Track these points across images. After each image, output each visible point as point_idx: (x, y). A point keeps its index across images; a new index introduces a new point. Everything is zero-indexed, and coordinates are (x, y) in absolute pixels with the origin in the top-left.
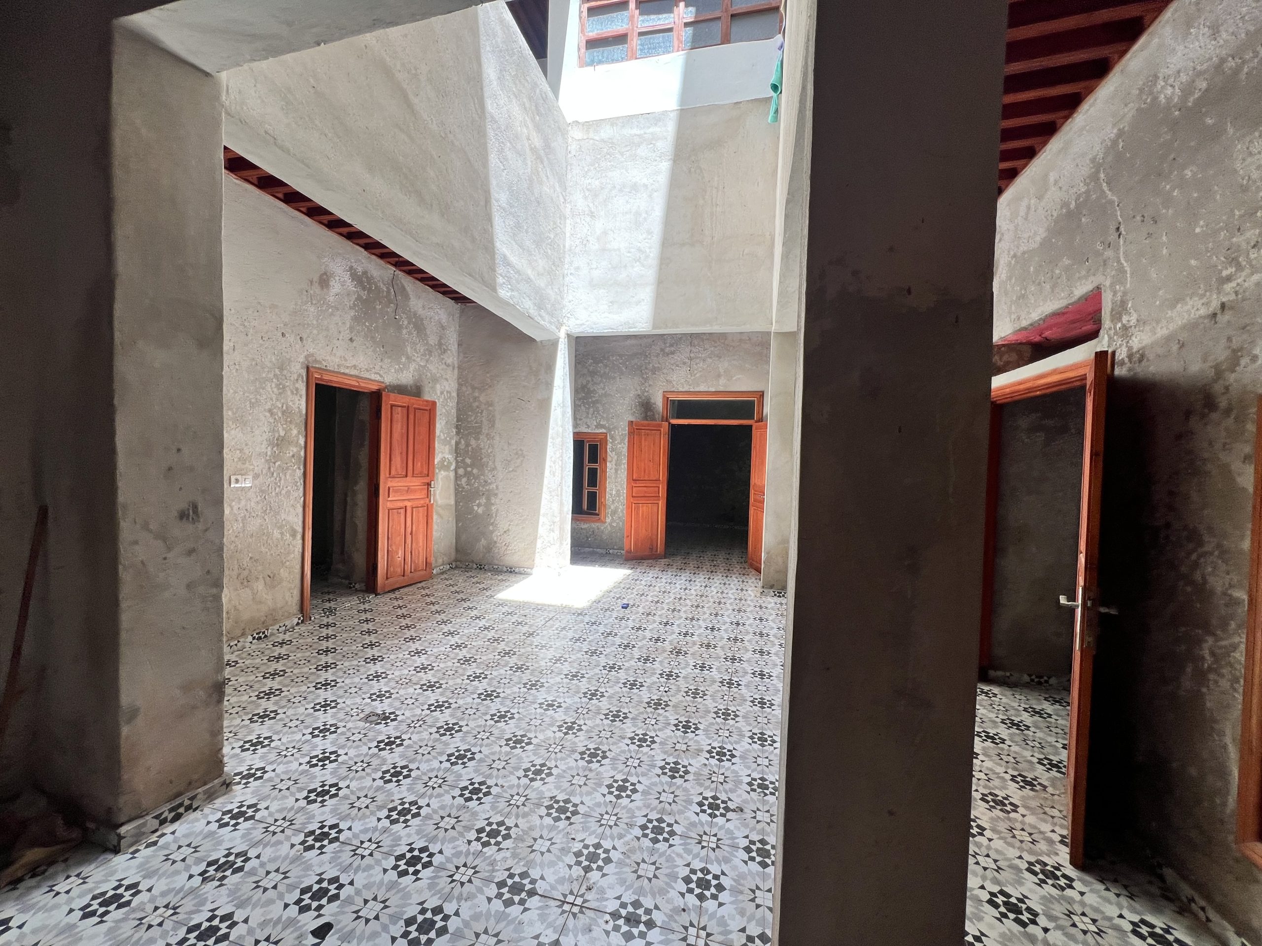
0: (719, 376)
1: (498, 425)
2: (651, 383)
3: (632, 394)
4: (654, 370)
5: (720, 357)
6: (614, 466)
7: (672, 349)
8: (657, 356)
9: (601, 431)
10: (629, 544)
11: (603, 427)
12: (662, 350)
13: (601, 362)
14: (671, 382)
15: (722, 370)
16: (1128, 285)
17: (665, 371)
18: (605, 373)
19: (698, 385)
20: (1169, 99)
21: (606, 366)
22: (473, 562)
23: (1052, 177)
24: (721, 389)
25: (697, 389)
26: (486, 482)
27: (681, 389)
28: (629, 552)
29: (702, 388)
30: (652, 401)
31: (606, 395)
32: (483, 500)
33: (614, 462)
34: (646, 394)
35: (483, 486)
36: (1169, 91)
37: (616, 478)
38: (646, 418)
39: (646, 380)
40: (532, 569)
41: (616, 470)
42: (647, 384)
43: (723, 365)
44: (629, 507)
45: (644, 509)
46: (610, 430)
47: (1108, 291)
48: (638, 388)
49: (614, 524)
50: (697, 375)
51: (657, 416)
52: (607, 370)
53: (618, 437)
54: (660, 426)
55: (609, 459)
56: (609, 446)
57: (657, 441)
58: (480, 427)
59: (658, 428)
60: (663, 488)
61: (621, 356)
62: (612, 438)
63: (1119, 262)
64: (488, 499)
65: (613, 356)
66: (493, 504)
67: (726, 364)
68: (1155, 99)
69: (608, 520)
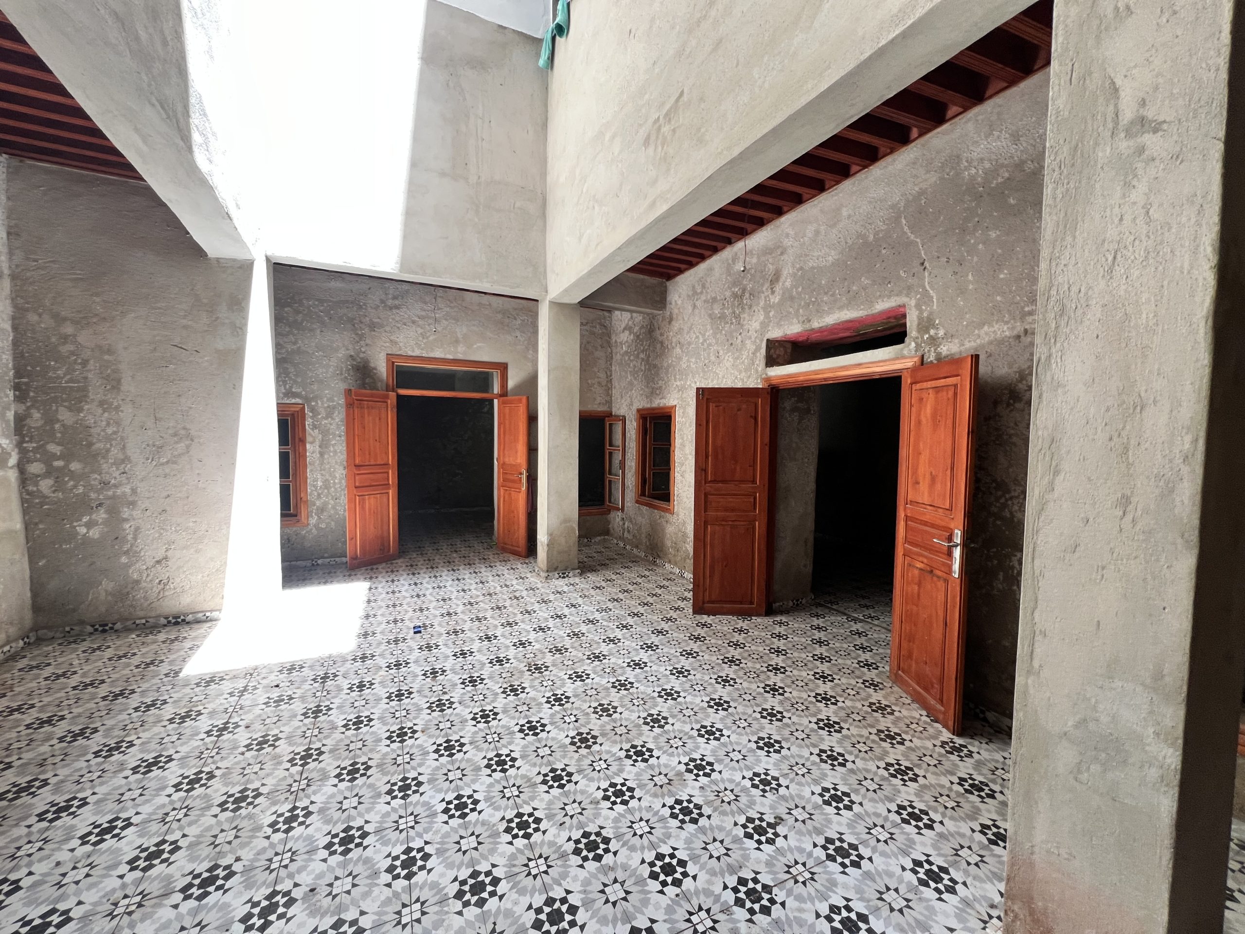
0: (457, 341)
1: (128, 385)
2: (368, 341)
3: (341, 353)
4: (373, 326)
5: (457, 320)
6: (318, 449)
7: (397, 302)
8: (377, 308)
9: (293, 401)
10: (354, 546)
11: (295, 395)
12: (382, 301)
13: (289, 305)
14: (396, 343)
15: (459, 336)
16: (935, 307)
17: (388, 329)
18: (296, 321)
19: (432, 350)
20: (973, 178)
21: (298, 312)
22: (82, 623)
23: (845, 212)
24: (460, 356)
25: (432, 355)
26: (106, 483)
27: (410, 353)
28: (355, 558)
29: (438, 354)
30: (372, 365)
31: (299, 351)
32: (101, 515)
33: (317, 443)
34: (362, 355)
35: (99, 492)
36: (973, 171)
37: (322, 464)
38: (363, 386)
39: (361, 337)
40: (220, 610)
41: (322, 454)
42: (362, 343)
43: (461, 330)
44: (351, 501)
45: (370, 502)
46: (308, 400)
47: (914, 309)
48: (350, 346)
49: (323, 526)
50: (431, 338)
51: (379, 384)
52: (299, 318)
53: (322, 410)
54: (387, 397)
55: (309, 439)
56: (308, 422)
57: (383, 416)
58: (84, 390)
59: (384, 399)
60: (393, 473)
61: (321, 301)
62: (312, 410)
63: (924, 288)
64: (114, 512)
65: (308, 299)
66: (126, 520)
67: (465, 330)
68: (958, 174)
69: (313, 521)
